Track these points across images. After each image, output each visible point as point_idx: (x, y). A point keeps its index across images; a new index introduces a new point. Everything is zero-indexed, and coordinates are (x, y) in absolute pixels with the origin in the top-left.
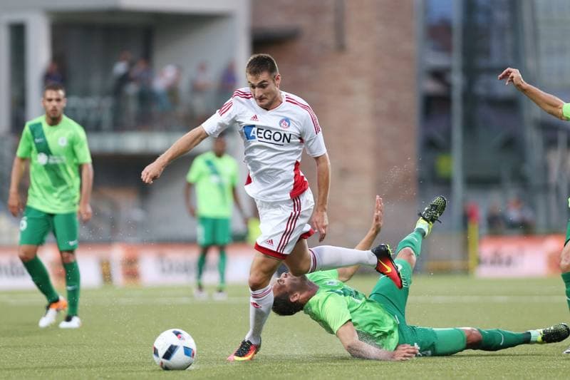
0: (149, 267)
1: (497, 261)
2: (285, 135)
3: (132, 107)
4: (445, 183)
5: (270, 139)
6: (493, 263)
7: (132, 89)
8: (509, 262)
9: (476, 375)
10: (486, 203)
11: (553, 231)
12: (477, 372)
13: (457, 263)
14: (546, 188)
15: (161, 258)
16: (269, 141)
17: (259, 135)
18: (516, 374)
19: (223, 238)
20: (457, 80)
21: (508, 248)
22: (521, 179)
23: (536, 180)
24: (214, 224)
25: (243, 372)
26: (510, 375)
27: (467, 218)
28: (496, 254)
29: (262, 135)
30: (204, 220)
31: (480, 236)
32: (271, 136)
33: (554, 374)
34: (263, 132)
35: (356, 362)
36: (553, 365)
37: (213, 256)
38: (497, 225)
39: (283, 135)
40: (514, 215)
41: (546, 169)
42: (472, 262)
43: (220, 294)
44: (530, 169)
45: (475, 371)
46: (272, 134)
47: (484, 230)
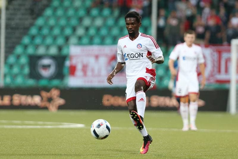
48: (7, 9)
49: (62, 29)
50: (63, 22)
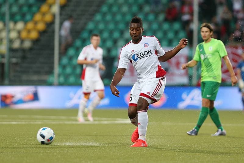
48: (61, 14)
49: (111, 32)
50: (111, 26)
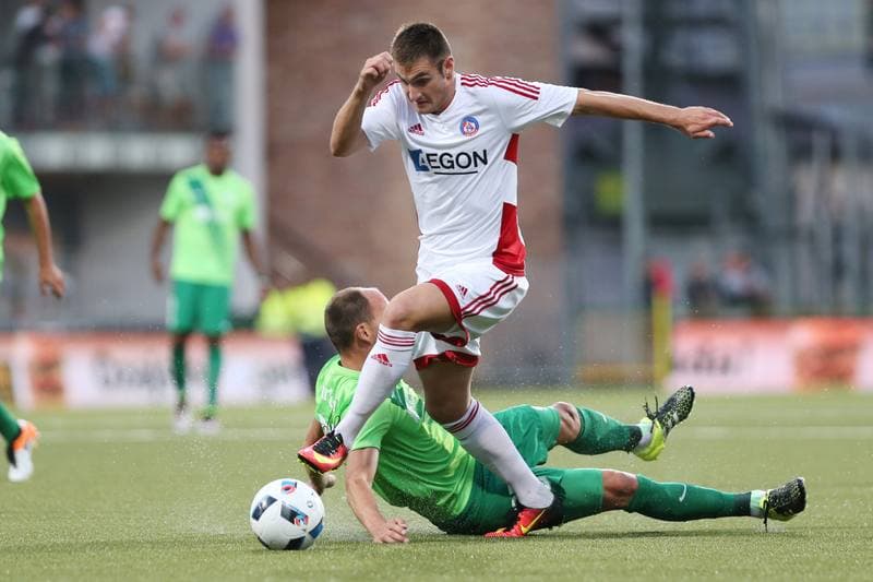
0: (81, 375)
1: (704, 364)
2: (475, 154)
3: (50, 87)
4: (612, 224)
5: (452, 167)
6: (697, 367)
7: (49, 55)
8: (725, 367)
9: (669, 569)
10: (684, 260)
11: (804, 311)
12: (669, 565)
13: (632, 368)
14: (791, 234)
15: (102, 359)
16: (451, 170)
17: (433, 164)
18: (739, 568)
19: (215, 322)
20: (633, 39)
21: (725, 340)
22: (747, 219)
23: (773, 219)
24: (198, 293)
25: (250, 564)
26: (729, 569)
27: (651, 286)
28: (702, 352)
29: (438, 164)
30: (180, 286)
31: (676, 319)
32: (452, 162)
33: (807, 568)
34: (437, 158)
35: (452, 545)
36: (806, 551)
37: (197, 354)
38: (705, 300)
39: (471, 155)
40: (735, 280)
41: (791, 199)
42: (658, 367)
43: (208, 424)
44: (765, 201)
45: (667, 562)
46: (454, 159)
47: (682, 309)
